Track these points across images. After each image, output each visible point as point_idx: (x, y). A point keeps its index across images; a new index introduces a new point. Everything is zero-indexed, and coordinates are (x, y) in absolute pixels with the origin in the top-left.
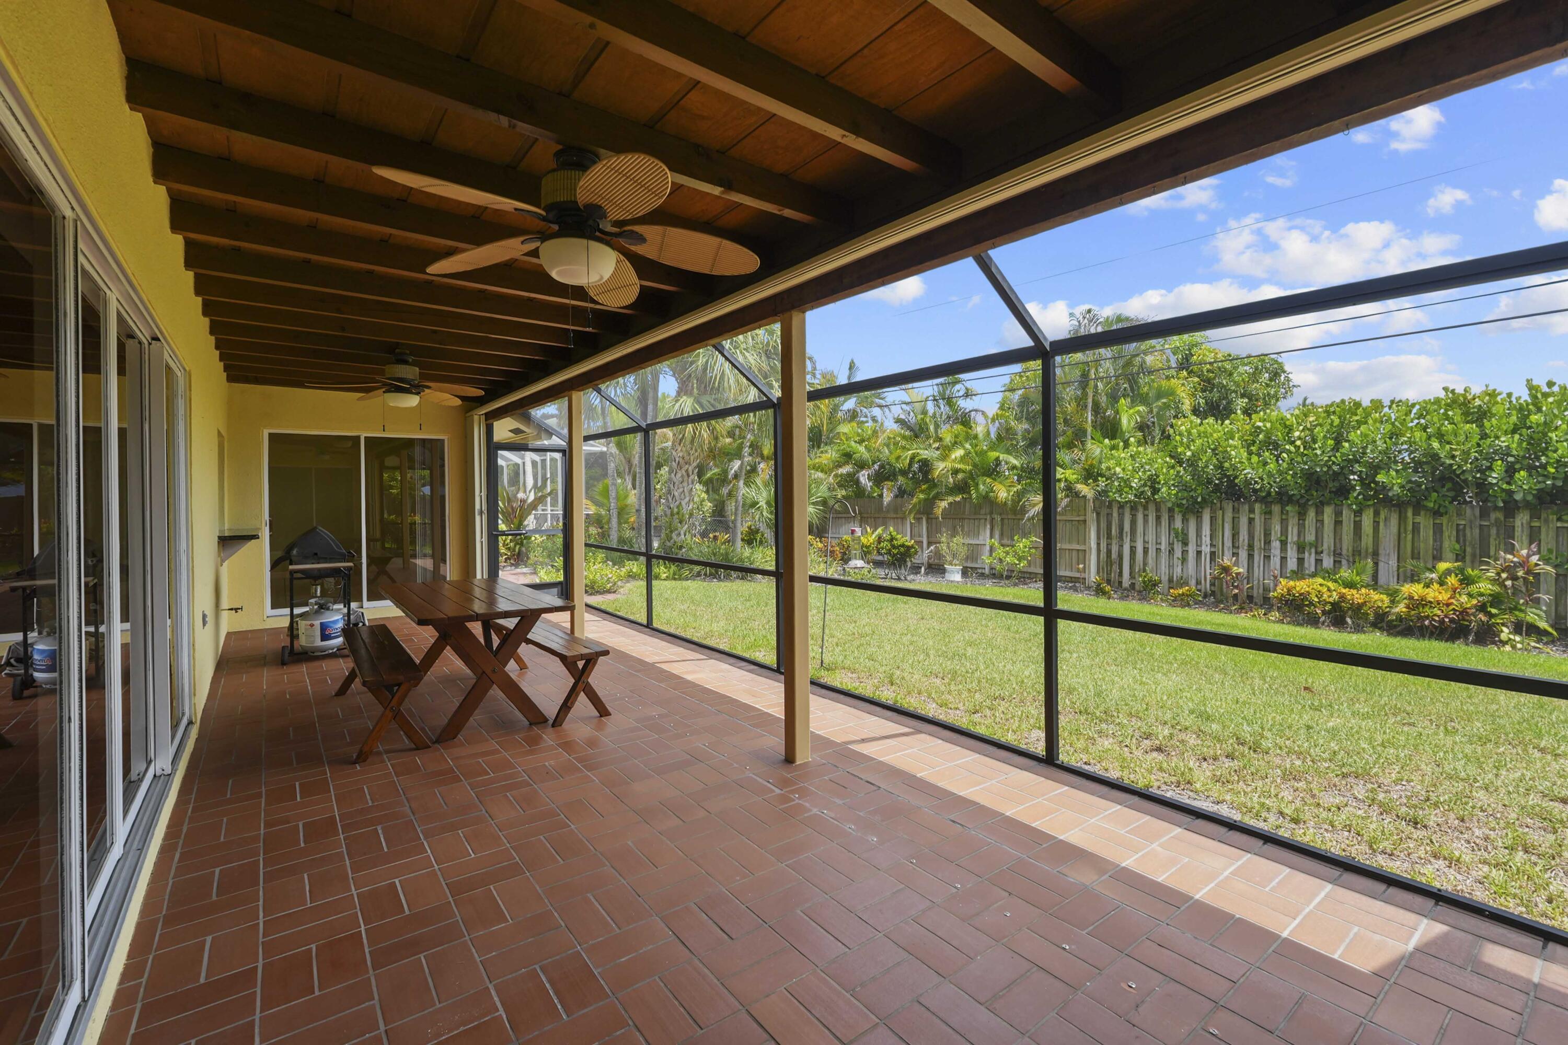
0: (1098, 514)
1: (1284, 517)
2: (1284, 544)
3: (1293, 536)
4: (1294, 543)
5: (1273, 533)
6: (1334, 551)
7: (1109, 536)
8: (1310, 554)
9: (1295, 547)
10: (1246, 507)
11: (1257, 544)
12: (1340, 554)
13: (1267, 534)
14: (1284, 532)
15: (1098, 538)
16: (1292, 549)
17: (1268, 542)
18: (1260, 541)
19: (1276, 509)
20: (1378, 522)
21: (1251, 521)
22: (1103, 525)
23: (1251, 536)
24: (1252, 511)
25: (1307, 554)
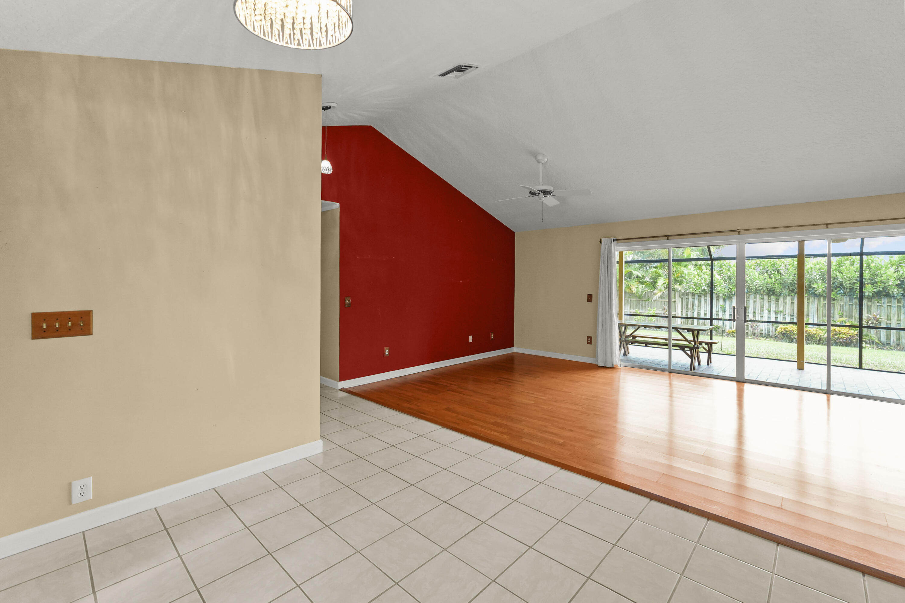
0: (682, 298)
1: (769, 300)
2: (769, 311)
3: (773, 308)
4: (774, 311)
5: (764, 307)
6: (791, 314)
7: (687, 307)
8: (780, 316)
9: (774, 313)
10: (753, 296)
11: (757, 312)
12: (793, 315)
13: (762, 307)
14: (770, 306)
15: (682, 309)
16: (773, 313)
17: (762, 311)
18: (759, 310)
19: (766, 297)
20: (809, 303)
21: (755, 302)
22: (684, 303)
23: (755, 308)
24: (755, 298)
25: (779, 315)
